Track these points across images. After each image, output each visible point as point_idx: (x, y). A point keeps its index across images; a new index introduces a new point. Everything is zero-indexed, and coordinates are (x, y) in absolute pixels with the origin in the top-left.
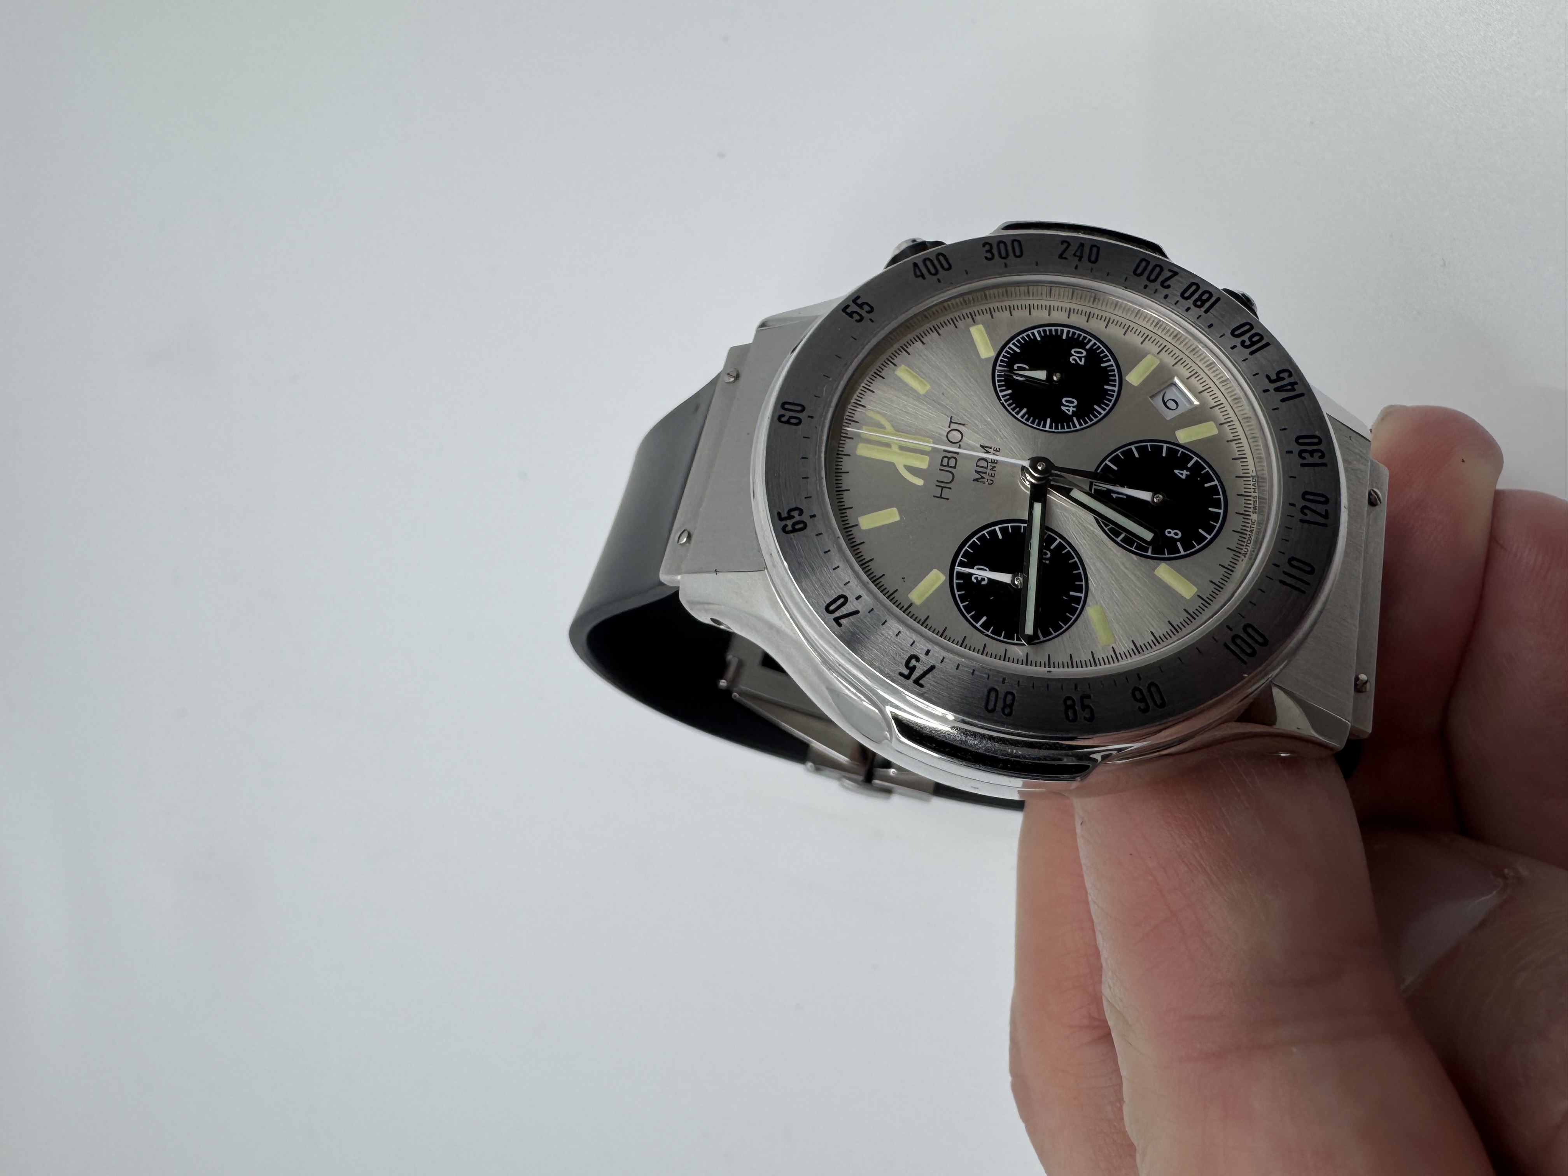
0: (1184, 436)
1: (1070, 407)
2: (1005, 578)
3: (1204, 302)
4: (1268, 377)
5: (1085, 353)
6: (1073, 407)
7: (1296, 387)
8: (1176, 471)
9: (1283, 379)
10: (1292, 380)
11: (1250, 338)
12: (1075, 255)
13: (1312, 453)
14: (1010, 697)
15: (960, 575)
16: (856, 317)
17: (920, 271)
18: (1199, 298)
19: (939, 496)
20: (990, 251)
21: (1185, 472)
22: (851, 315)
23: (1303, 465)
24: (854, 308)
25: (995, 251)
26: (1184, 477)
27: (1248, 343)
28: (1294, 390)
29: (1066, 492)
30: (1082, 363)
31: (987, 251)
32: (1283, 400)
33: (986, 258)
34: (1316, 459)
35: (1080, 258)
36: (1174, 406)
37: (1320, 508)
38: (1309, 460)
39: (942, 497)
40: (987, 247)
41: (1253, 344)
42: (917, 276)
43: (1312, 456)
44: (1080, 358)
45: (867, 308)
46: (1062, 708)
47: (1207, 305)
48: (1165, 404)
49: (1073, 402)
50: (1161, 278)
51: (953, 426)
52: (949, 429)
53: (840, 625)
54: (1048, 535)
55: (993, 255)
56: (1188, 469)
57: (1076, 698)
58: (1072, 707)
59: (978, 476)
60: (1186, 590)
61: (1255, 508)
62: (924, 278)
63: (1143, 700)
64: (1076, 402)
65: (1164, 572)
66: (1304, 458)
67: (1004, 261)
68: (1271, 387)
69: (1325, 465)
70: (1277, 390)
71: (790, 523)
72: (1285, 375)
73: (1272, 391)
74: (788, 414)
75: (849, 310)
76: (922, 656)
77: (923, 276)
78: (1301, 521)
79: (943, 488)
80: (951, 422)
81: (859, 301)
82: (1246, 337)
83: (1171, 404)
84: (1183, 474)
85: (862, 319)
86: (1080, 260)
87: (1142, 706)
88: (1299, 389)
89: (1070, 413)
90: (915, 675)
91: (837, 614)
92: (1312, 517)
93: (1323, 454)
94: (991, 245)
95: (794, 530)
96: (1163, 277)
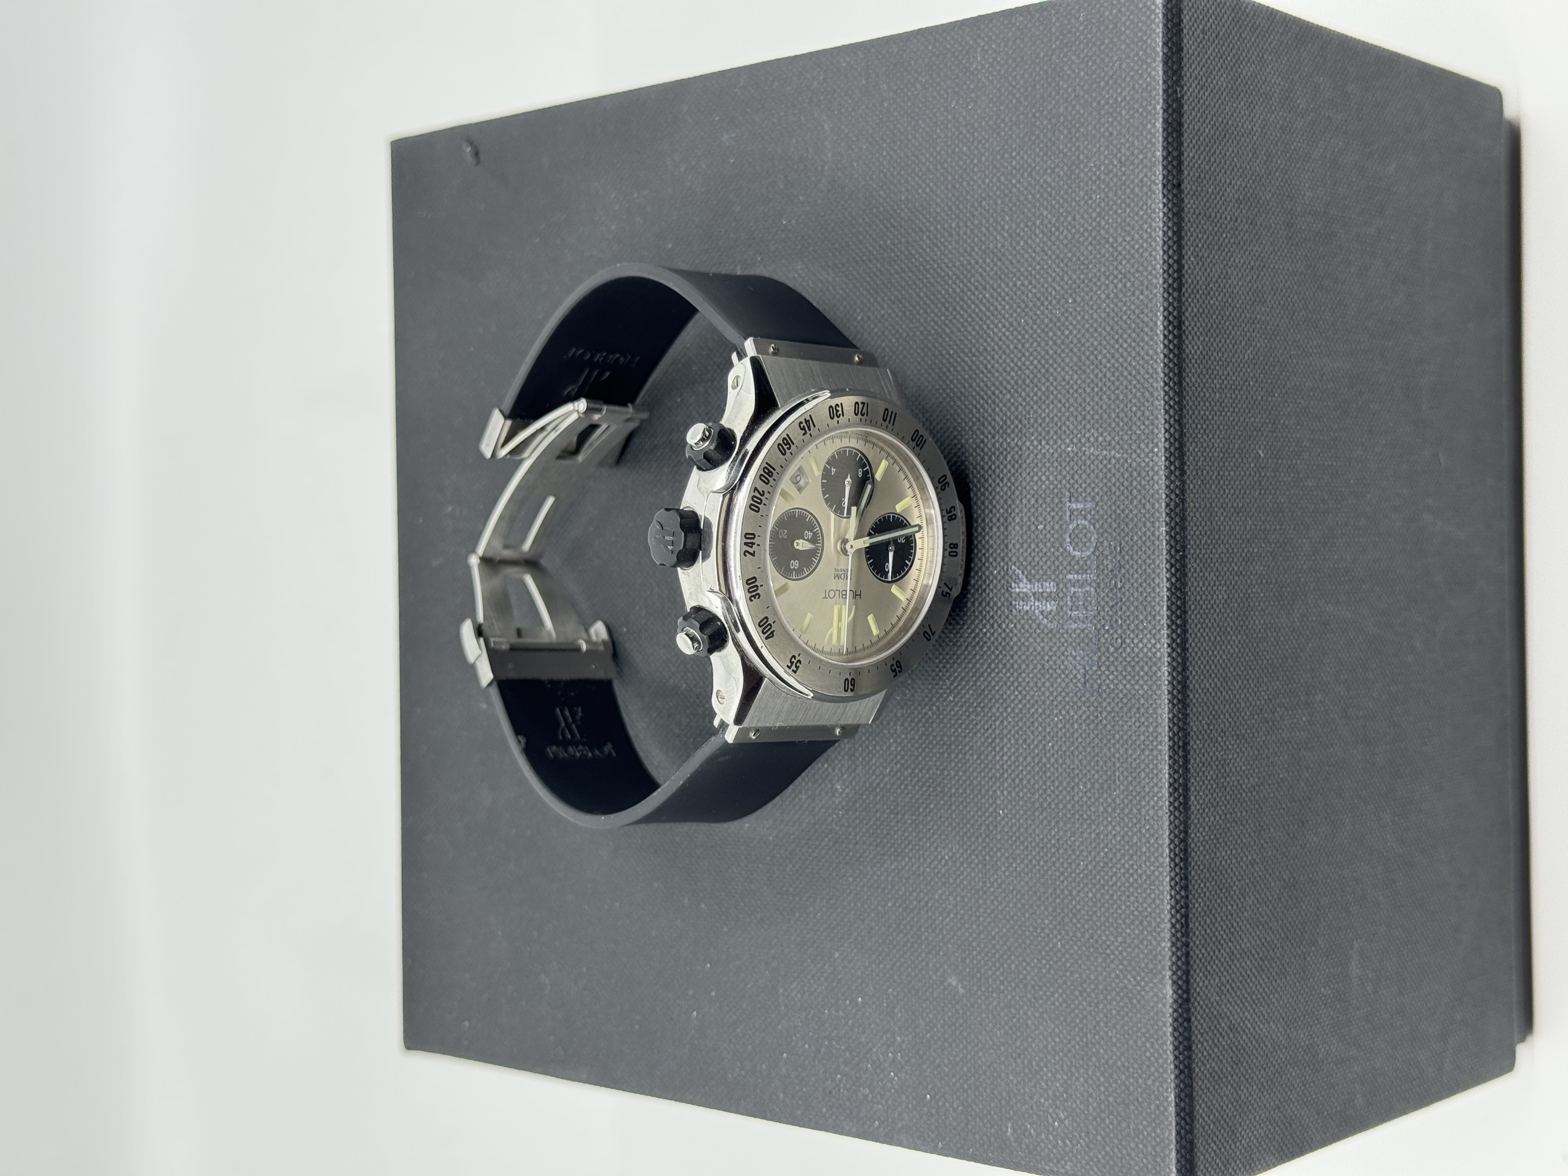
1: (809, 535)
4: (804, 434)
8: (832, 473)
9: (803, 426)
10: (804, 422)
12: (752, 547)
13: (837, 411)
14: (951, 546)
15: (892, 578)
16: (798, 664)
17: (770, 634)
19: (859, 596)
21: (833, 470)
22: (797, 668)
23: (843, 415)
24: (794, 668)
25: (754, 594)
26: (835, 470)
30: (786, 531)
32: (814, 426)
33: (759, 598)
34: (840, 409)
35: (753, 544)
36: (800, 476)
38: (840, 412)
41: (788, 443)
42: (773, 636)
44: (782, 533)
45: (793, 659)
49: (807, 533)
51: (827, 596)
52: (828, 598)
53: (934, 632)
55: (756, 595)
56: (831, 469)
63: (944, 485)
65: (878, 476)
67: (760, 587)
68: (808, 432)
69: (841, 404)
70: (809, 430)
71: (897, 670)
74: (850, 686)
77: (772, 633)
80: (825, 598)
82: (785, 447)
85: (799, 661)
87: (947, 485)
88: (808, 417)
89: (812, 534)
91: (930, 634)
92: (865, 411)
93: (837, 405)
94: (752, 596)
95: (900, 667)
96: (758, 496)
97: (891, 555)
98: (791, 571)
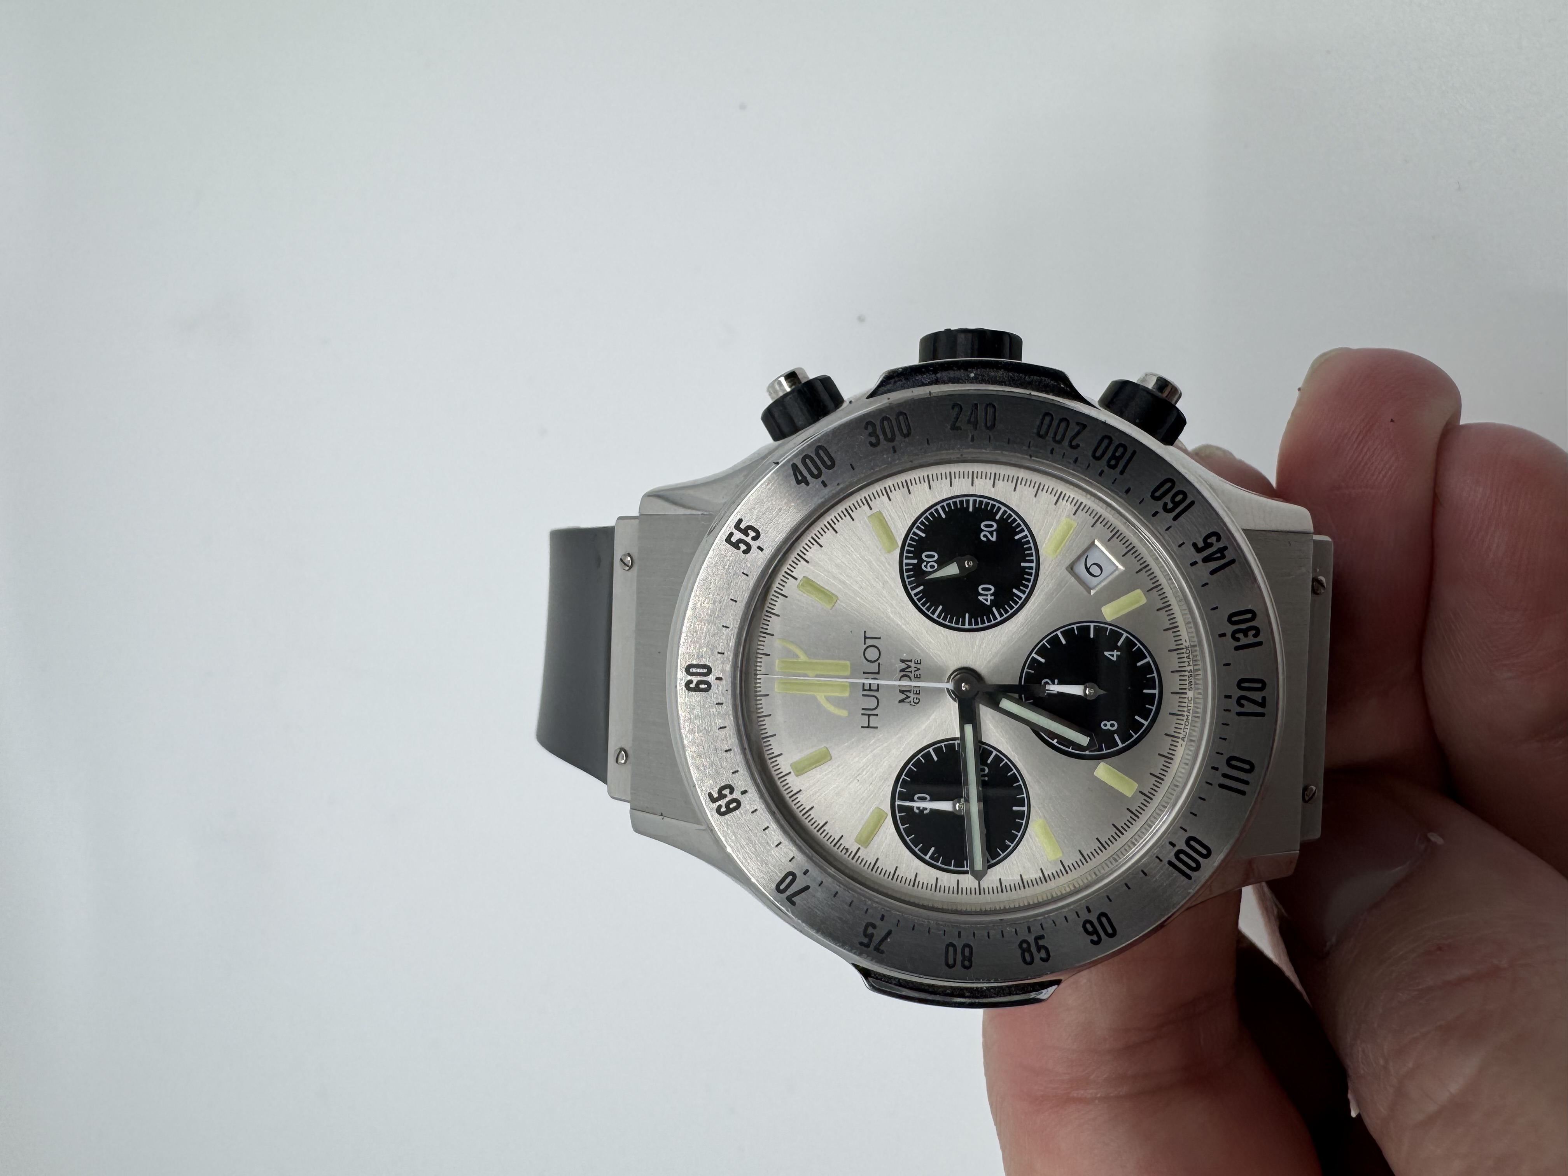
0: (1110, 613)
1: (987, 595)
2: (945, 806)
3: (1118, 459)
4: (1194, 545)
5: (995, 526)
6: (991, 595)
7: (1226, 552)
8: (1106, 653)
9: (1211, 545)
10: (1221, 545)
11: (1173, 498)
12: (969, 422)
13: (1246, 632)
14: (967, 950)
15: (902, 809)
16: (743, 547)
17: (801, 473)
18: (1113, 457)
19: (867, 725)
20: (873, 434)
21: (1115, 653)
22: (736, 545)
23: (1237, 648)
24: (738, 535)
25: (880, 433)
26: (1114, 659)
27: (1170, 506)
28: (1224, 557)
29: (994, 704)
30: (994, 539)
31: (870, 435)
32: (1213, 572)
33: (871, 443)
34: (1251, 640)
35: (975, 425)
36: (1098, 571)
37: (1257, 696)
38: (1244, 641)
39: (870, 725)
40: (870, 429)
41: (1176, 505)
42: (798, 482)
43: (1246, 636)
44: (991, 533)
45: (752, 534)
46: (1019, 952)
47: (1122, 464)
48: (1088, 570)
49: (989, 589)
50: (1068, 435)
51: (869, 642)
52: (866, 646)
53: (793, 903)
54: (983, 751)
55: (877, 438)
56: (1118, 649)
57: (1031, 940)
58: (1028, 949)
59: (903, 696)
60: (1127, 787)
61: (1190, 683)
62: (807, 484)
63: (1095, 932)
64: (993, 589)
65: (1103, 771)
66: (1238, 640)
67: (891, 444)
68: (1199, 557)
69: (1260, 644)
70: (1206, 560)
71: (723, 802)
72: (1213, 540)
73: (1200, 563)
74: (695, 679)
75: (734, 539)
76: (878, 923)
77: (805, 481)
78: (1239, 714)
79: (869, 715)
80: (866, 638)
81: (742, 526)
82: (1167, 499)
83: (1095, 570)
84: (1113, 655)
85: (748, 549)
86: (975, 427)
87: (1095, 938)
88: (1229, 555)
89: (988, 603)
90: (876, 940)
91: (788, 893)
92: (1249, 707)
93: (1257, 632)
94: (874, 425)
95: (729, 811)
96: (1070, 433)
97: (943, 808)
98: (917, 554)
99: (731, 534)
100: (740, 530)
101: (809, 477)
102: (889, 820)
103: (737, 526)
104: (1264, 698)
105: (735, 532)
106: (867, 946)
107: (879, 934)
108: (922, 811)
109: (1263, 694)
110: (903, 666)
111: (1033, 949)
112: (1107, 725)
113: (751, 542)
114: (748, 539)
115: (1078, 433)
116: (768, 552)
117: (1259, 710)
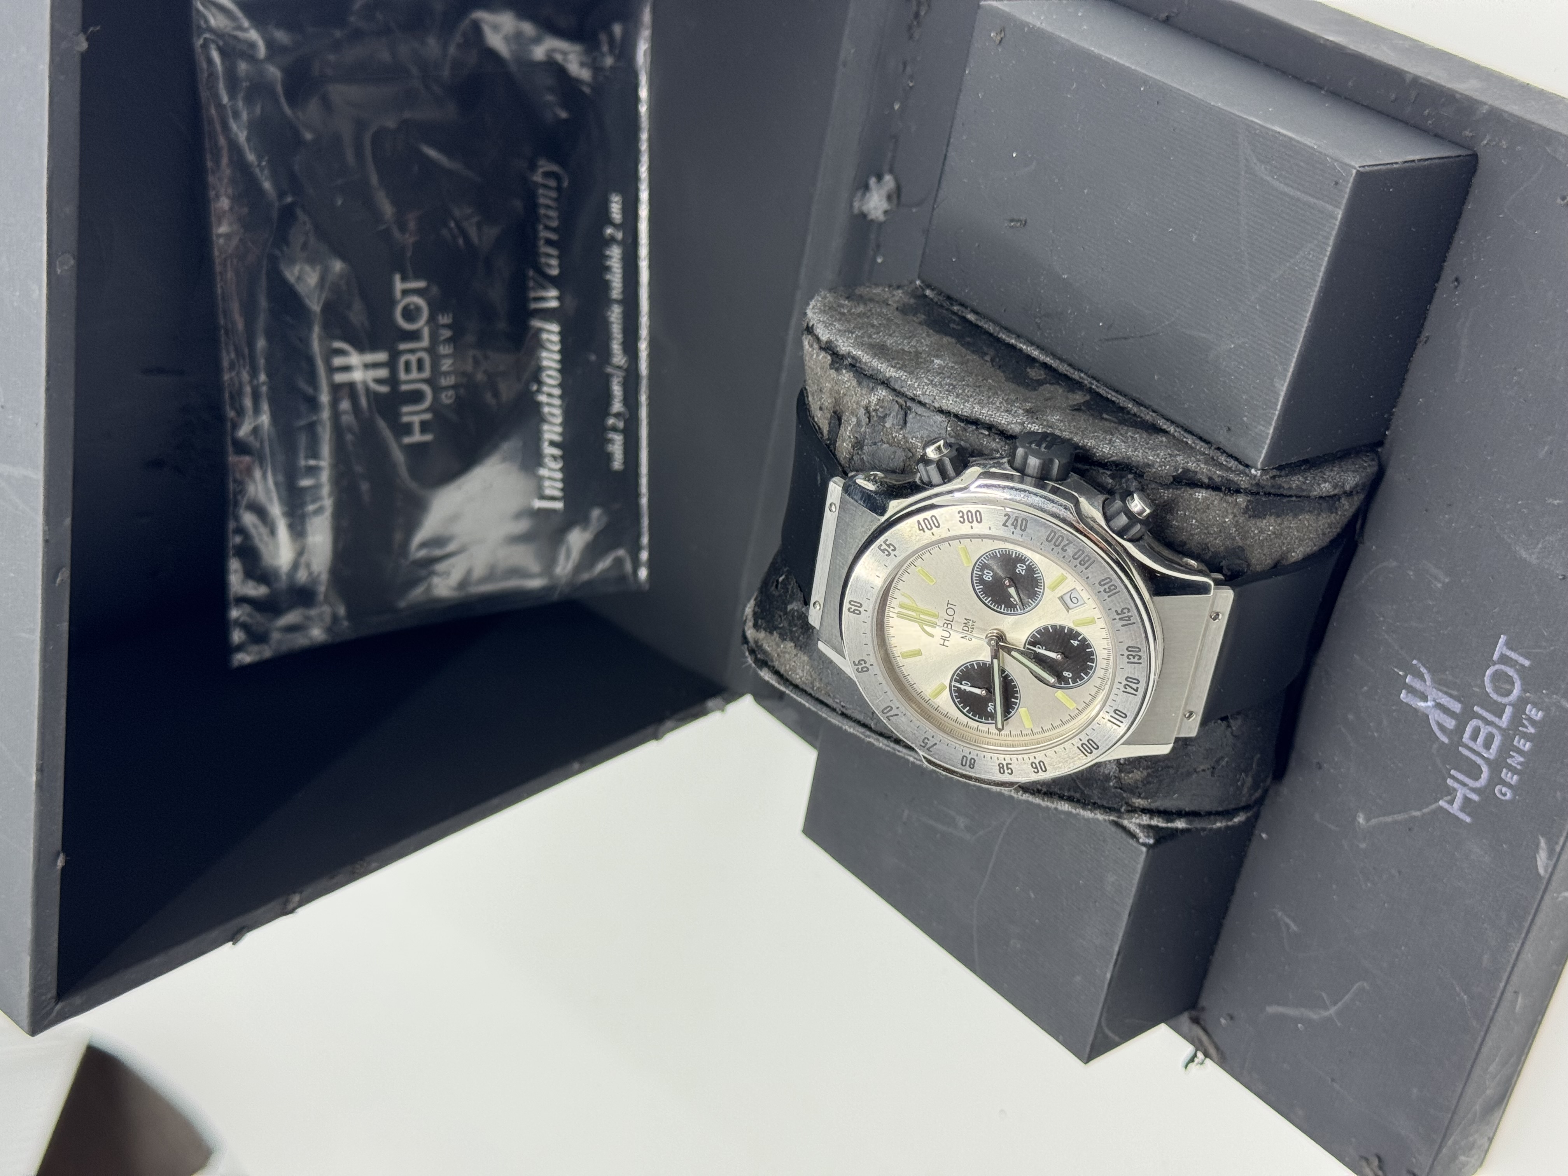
2: (982, 691)
3: (1085, 562)
4: (1116, 611)
5: (1024, 568)
8: (1072, 641)
9: (1124, 613)
10: (1130, 614)
11: (1109, 588)
12: (1012, 524)
13: (1134, 656)
14: (973, 761)
15: (955, 686)
16: (886, 553)
17: (922, 526)
18: (1083, 560)
19: (942, 644)
20: (962, 517)
21: (1077, 642)
22: (883, 551)
23: (1128, 663)
24: (884, 547)
25: (965, 517)
26: (1075, 645)
27: (1107, 590)
28: (1130, 620)
29: (1012, 655)
30: (1023, 573)
31: (961, 517)
32: (1123, 626)
33: (960, 521)
34: (1136, 660)
35: (1016, 527)
36: (1076, 601)
37: (1134, 686)
38: (1132, 660)
39: (944, 645)
40: (961, 514)
41: (1110, 591)
42: (920, 529)
43: (1134, 658)
44: (1022, 570)
45: (892, 548)
46: (998, 767)
47: (1086, 565)
48: (1070, 599)
50: (1062, 544)
51: (949, 606)
52: (947, 607)
53: (890, 719)
54: (1002, 672)
55: (964, 519)
56: (1079, 641)
57: (1005, 763)
58: (1003, 768)
59: (963, 635)
60: (1071, 705)
62: (924, 531)
63: (1036, 768)
65: (1062, 694)
66: (1130, 659)
67: (971, 524)
68: (1117, 617)
69: (1140, 663)
70: (1120, 619)
71: (860, 667)
72: (1126, 611)
73: (1117, 620)
74: (853, 608)
75: (882, 548)
76: (930, 738)
77: (923, 530)
78: (1124, 692)
79: (944, 640)
80: (948, 604)
81: (888, 543)
82: (1107, 586)
83: (1074, 600)
84: (1075, 643)
85: (889, 555)
86: (1015, 529)
87: (1036, 770)
88: (1133, 620)
89: (1015, 603)
90: (929, 746)
91: (888, 714)
92: (1129, 690)
93: (1140, 658)
94: (963, 513)
95: (863, 671)
97: (977, 691)
98: (982, 570)
99: (881, 545)
100: (886, 545)
101: (926, 529)
102: (948, 689)
103: (885, 542)
104: (1138, 688)
105: (883, 544)
106: (924, 747)
107: (930, 744)
108: (965, 690)
109: (1138, 685)
110: (966, 621)
111: (1005, 768)
112: (1066, 674)
113: (891, 552)
114: (890, 550)
115: (1068, 544)
116: (899, 559)
117: (1134, 692)
